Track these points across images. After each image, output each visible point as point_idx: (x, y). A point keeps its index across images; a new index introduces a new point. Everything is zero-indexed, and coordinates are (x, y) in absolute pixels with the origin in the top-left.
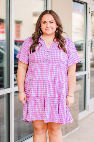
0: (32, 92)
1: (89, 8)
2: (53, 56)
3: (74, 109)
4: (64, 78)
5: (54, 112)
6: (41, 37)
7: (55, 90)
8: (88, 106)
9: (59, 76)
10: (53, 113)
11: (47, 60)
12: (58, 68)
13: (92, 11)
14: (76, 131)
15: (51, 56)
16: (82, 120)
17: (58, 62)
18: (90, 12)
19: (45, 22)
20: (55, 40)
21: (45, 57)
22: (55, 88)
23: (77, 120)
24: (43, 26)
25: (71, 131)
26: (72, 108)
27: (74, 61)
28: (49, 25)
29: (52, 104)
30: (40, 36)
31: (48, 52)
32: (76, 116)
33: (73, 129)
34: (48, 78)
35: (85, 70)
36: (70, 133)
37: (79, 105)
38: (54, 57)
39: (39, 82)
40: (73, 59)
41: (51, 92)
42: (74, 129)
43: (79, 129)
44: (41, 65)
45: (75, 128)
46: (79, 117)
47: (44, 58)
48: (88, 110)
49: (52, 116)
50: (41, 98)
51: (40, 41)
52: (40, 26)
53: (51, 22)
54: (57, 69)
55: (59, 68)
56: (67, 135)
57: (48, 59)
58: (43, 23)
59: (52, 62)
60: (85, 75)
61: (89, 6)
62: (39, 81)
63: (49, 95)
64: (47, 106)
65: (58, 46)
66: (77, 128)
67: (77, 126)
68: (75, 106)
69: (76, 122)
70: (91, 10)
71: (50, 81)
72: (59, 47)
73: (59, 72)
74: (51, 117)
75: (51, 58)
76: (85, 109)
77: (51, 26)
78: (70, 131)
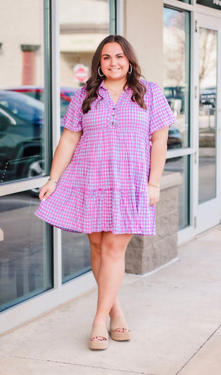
0: (90, 181)
1: (196, 22)
2: (123, 116)
3: (170, 221)
4: (144, 154)
5: (130, 215)
6: (101, 85)
7: (129, 176)
8: (195, 218)
9: (134, 151)
10: (128, 217)
11: (113, 123)
12: (133, 136)
13: (200, 28)
14: (173, 264)
15: (120, 117)
16: (185, 245)
17: (134, 127)
18: (198, 29)
19: (108, 57)
20: (127, 88)
21: (109, 119)
22: (129, 172)
23: (176, 243)
24: (105, 64)
25: (164, 264)
26: (166, 218)
27: (162, 123)
28: (115, 61)
29: (125, 202)
30: (100, 83)
31: (114, 109)
32: (173, 234)
33: (167, 259)
34: (116, 155)
35: (189, 146)
36: (163, 267)
37: (178, 214)
38: (124, 118)
39: (101, 165)
40: (161, 120)
41: (122, 179)
42: (169, 261)
43: (179, 261)
44: (103, 133)
45: (171, 258)
46: (178, 237)
47: (107, 120)
48: (195, 227)
49: (127, 223)
50: (107, 192)
51: (101, 92)
52: (100, 65)
53: (118, 56)
54: (132, 138)
55: (135, 137)
56: (157, 270)
57: (115, 121)
58: (105, 59)
59: (123, 127)
60: (189, 156)
61: (195, 17)
62: (102, 161)
63: (118, 186)
64: (115, 205)
65: (132, 98)
66: (174, 257)
67: (175, 254)
68: (170, 215)
69: (173, 245)
70: (198, 26)
71: (120, 161)
72: (133, 100)
73: (135, 144)
74: (125, 224)
75: (120, 120)
76: (189, 224)
77: (119, 64)
78: (161, 264)
